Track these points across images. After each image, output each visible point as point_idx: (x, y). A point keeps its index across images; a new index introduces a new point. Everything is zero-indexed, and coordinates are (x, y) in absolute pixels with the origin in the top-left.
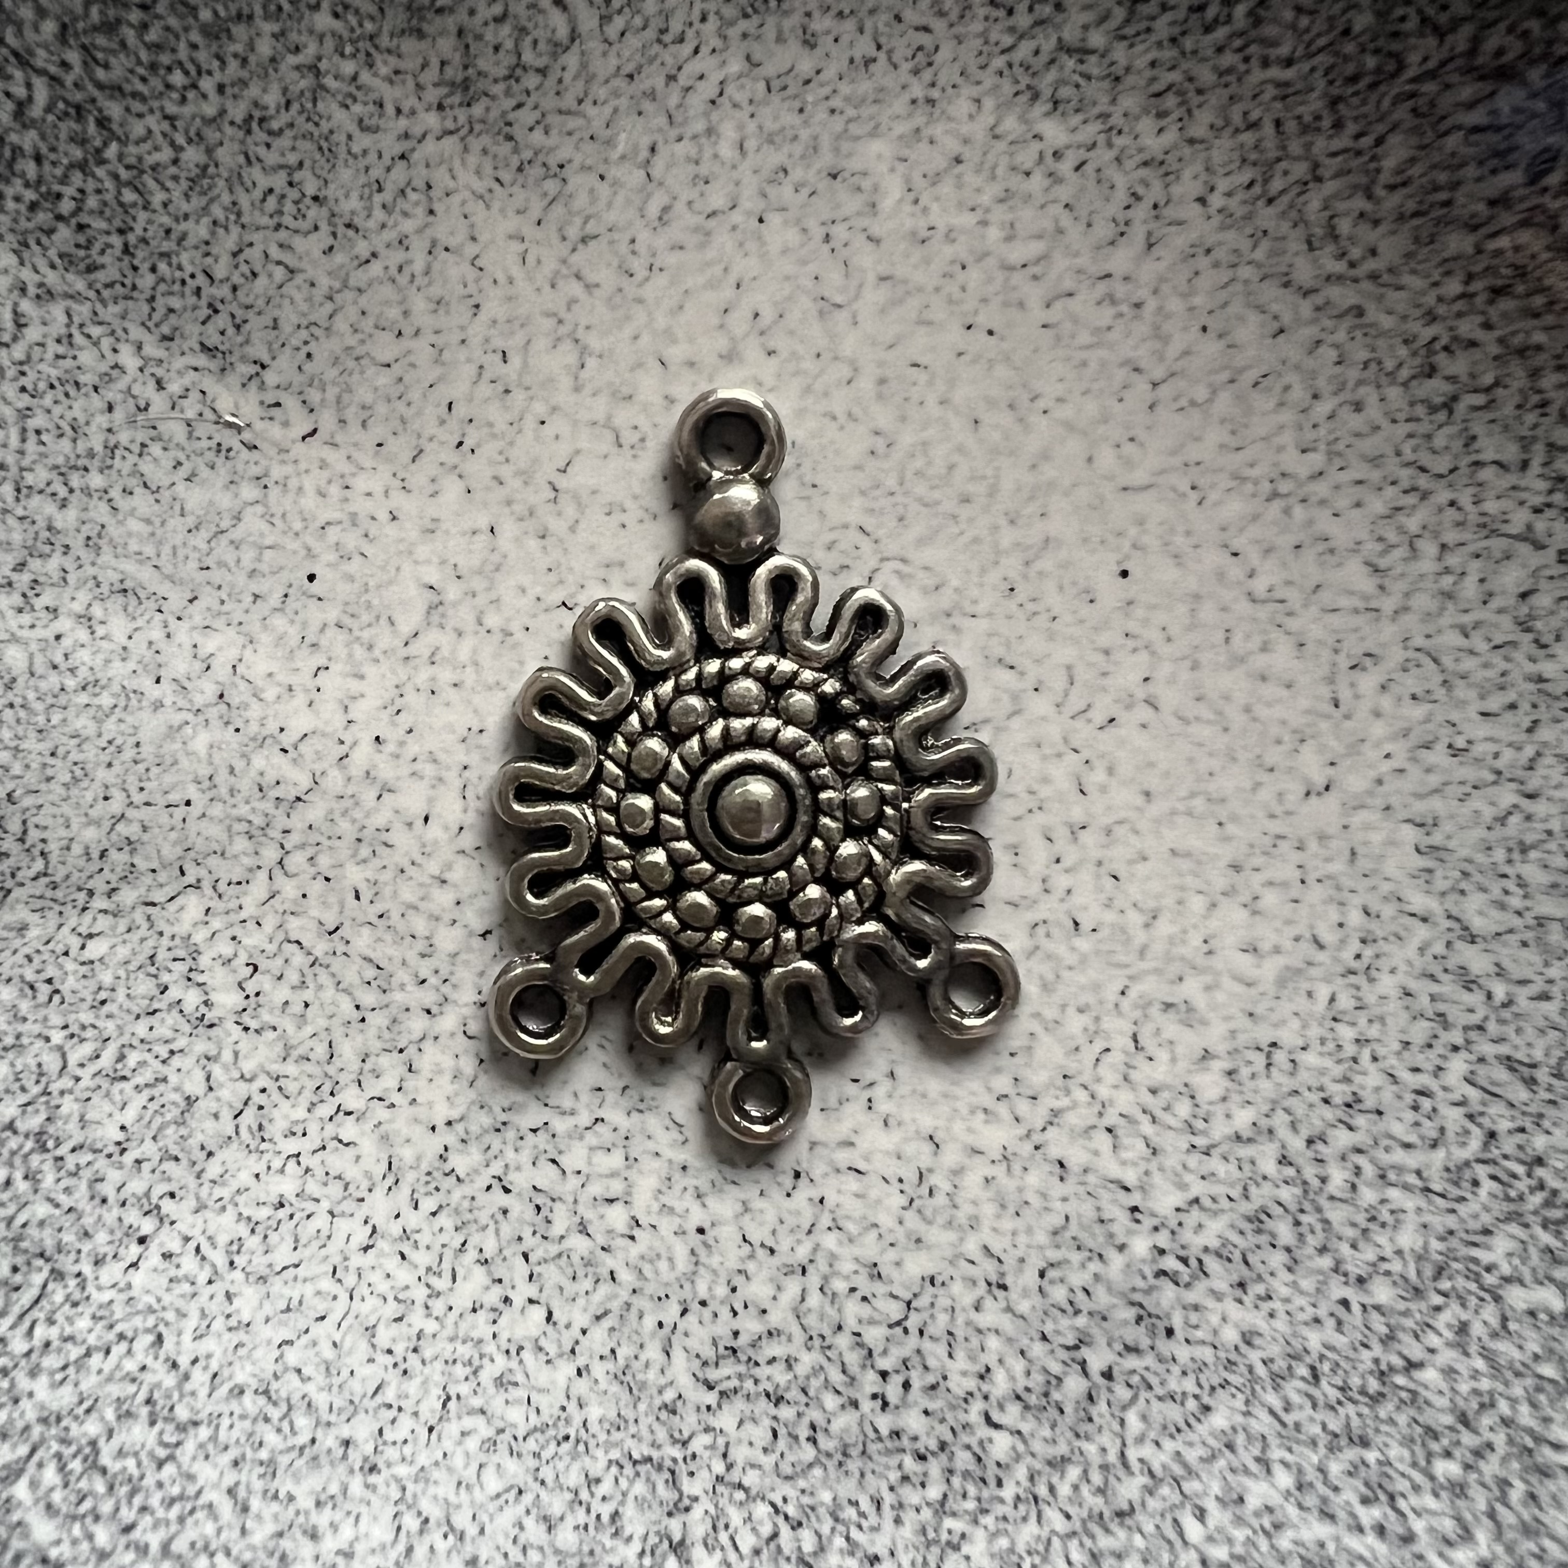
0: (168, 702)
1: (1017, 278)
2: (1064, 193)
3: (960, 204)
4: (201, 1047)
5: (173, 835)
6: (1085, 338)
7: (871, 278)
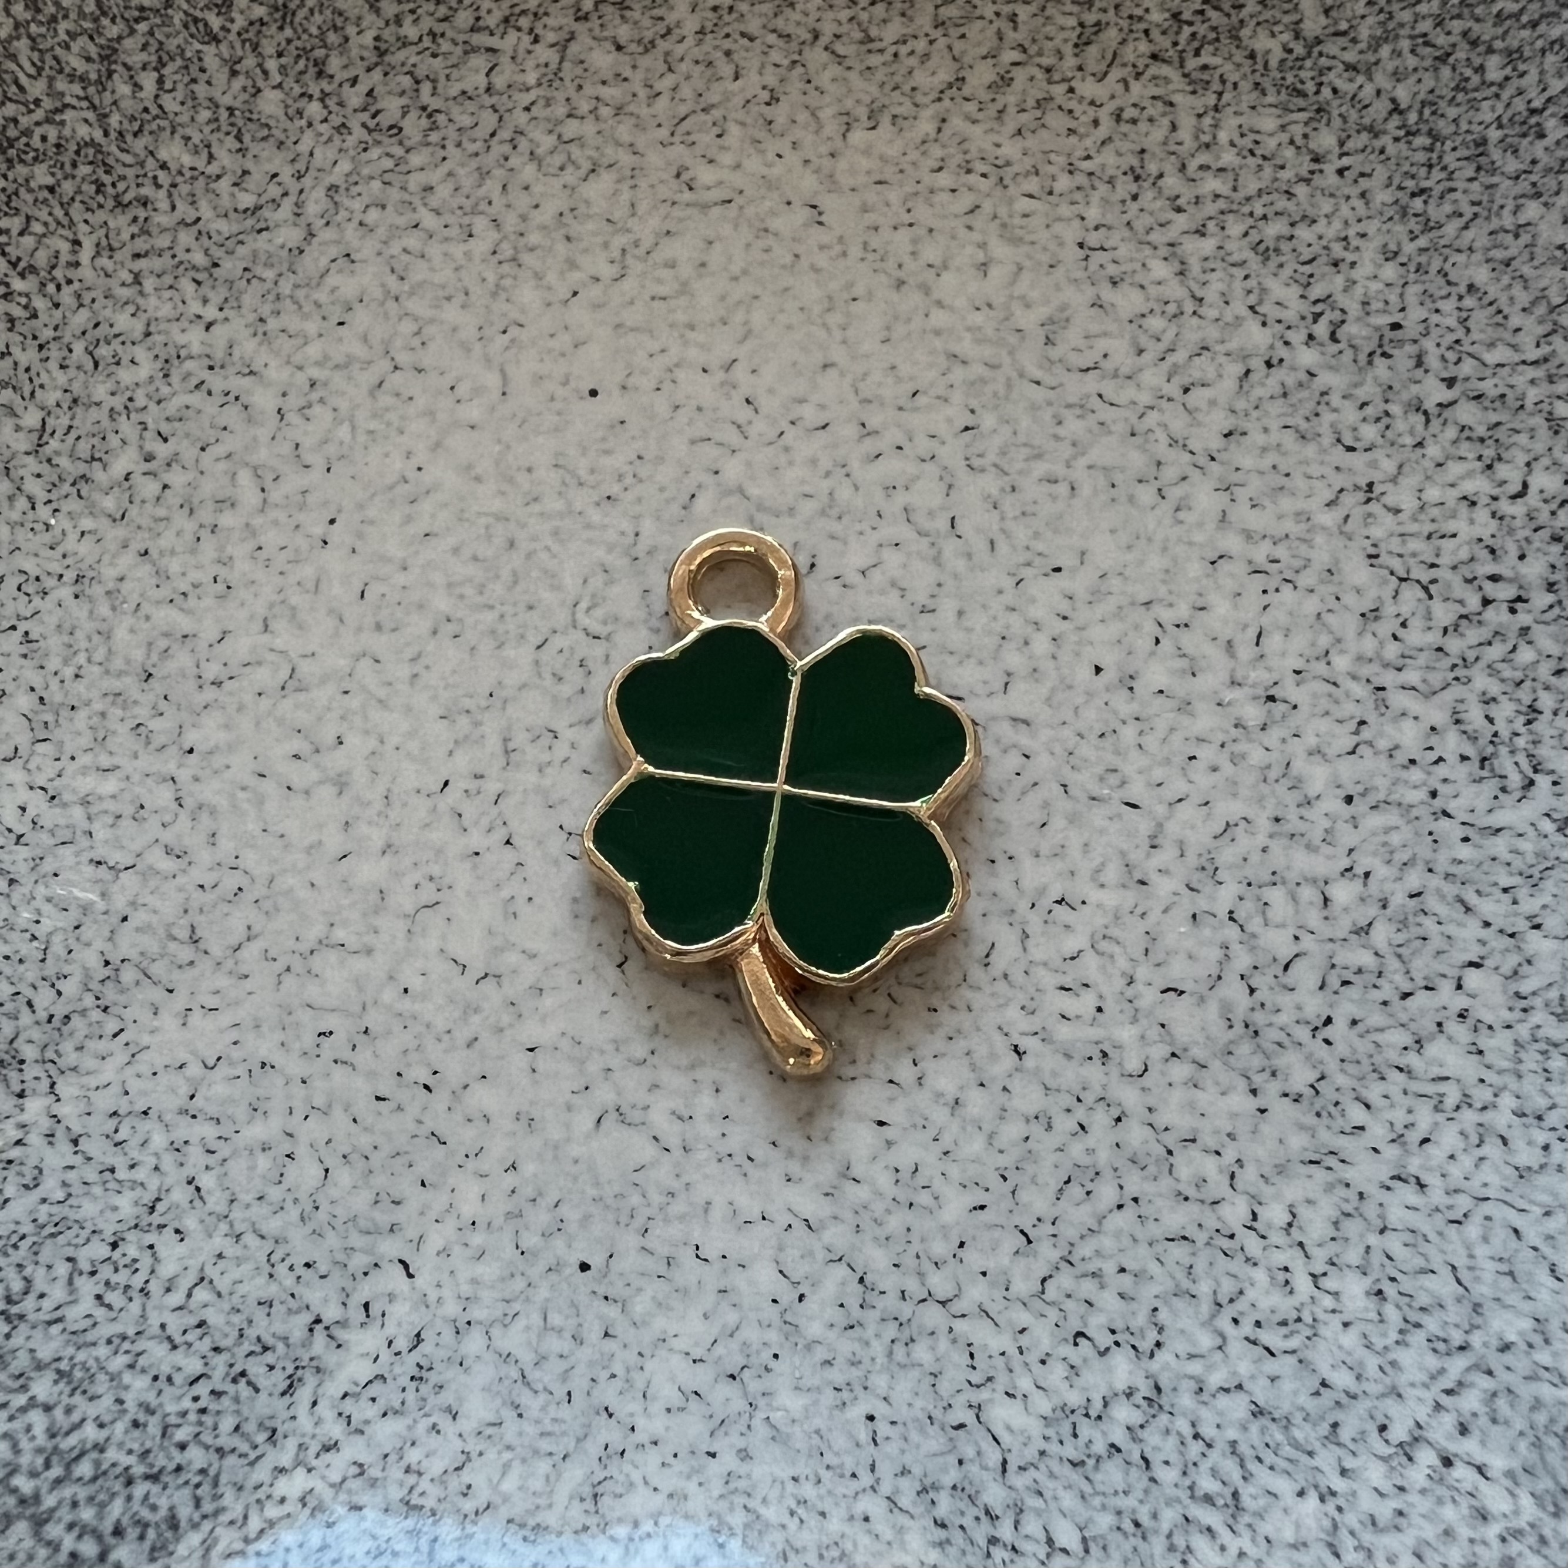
0: (741, 1443)
1: (276, 495)
2: (189, 453)
3: (193, 551)
4: (1186, 1400)
5: (914, 1436)
6: (343, 432)
7: (265, 638)
